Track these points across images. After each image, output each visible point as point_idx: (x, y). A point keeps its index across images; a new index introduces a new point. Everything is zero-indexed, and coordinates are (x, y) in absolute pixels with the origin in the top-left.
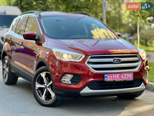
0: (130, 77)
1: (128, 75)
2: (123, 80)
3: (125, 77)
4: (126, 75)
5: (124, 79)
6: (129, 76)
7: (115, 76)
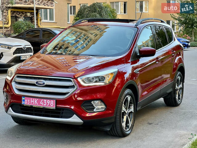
0: (52, 104)
1: (48, 102)
2: (42, 107)
3: (45, 104)
4: (46, 102)
5: (43, 105)
6: (50, 103)
7: (32, 100)
